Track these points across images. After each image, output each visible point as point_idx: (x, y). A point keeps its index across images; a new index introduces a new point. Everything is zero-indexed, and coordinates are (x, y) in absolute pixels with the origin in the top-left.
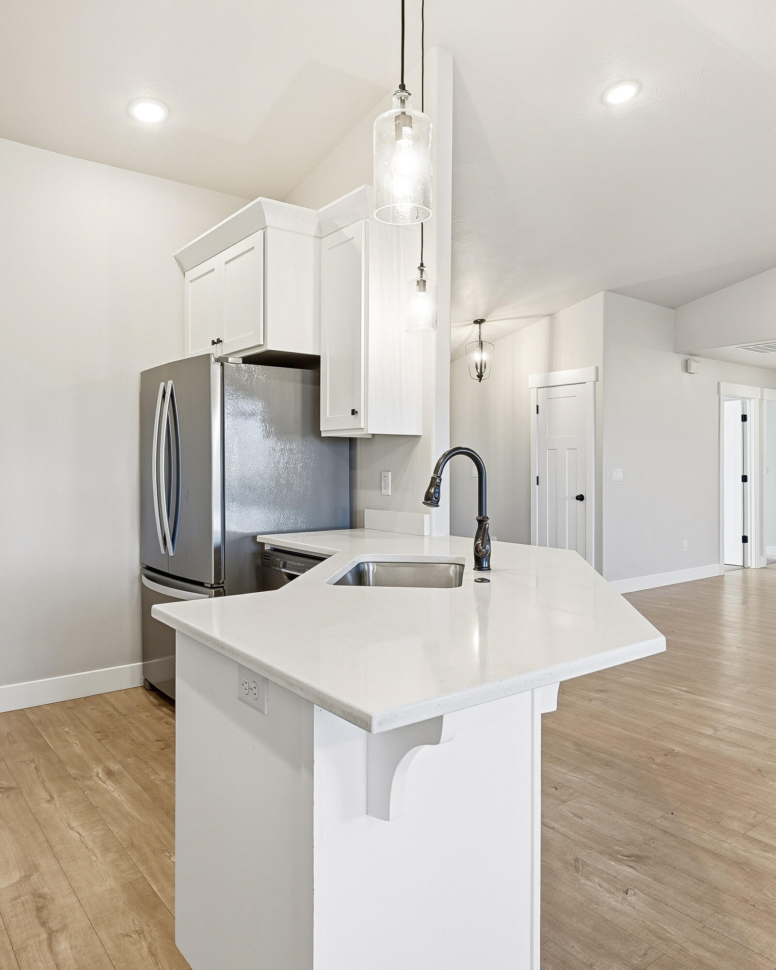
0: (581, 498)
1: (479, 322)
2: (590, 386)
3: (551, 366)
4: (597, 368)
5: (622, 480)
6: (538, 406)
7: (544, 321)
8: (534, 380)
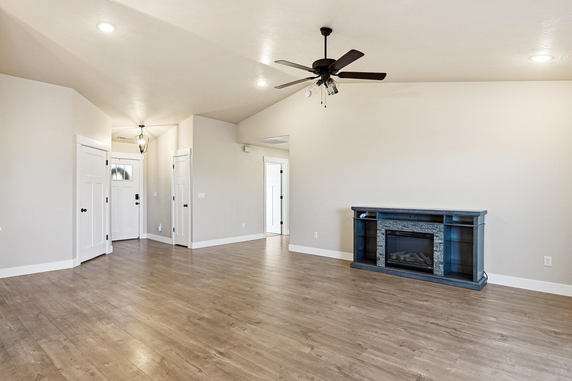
0: (186, 206)
1: (142, 126)
2: (189, 156)
3: (178, 148)
4: (191, 149)
5: (204, 198)
6: (173, 165)
7: (175, 127)
8: (172, 154)
